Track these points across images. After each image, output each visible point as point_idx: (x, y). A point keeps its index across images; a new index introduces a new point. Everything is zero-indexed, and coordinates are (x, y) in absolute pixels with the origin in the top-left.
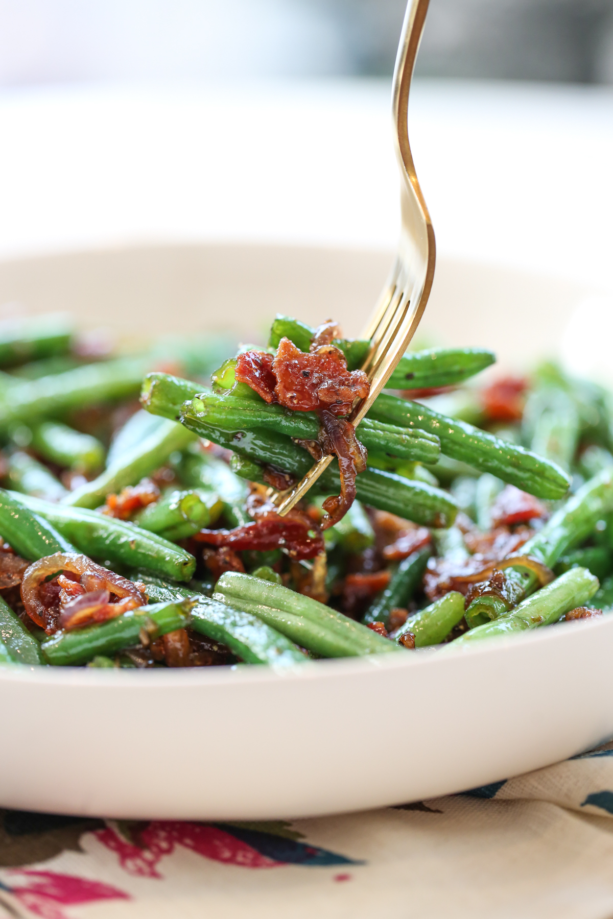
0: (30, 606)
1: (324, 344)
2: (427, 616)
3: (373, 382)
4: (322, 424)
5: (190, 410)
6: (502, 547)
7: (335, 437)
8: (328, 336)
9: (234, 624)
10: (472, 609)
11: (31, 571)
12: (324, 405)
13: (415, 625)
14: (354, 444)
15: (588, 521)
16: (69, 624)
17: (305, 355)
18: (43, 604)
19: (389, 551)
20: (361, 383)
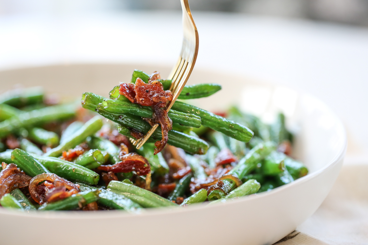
0: (33, 194)
1: (154, 80)
2: (192, 198)
3: (174, 94)
4: (154, 112)
5: (101, 106)
6: (220, 173)
7: (160, 116)
8: (155, 77)
9: (117, 199)
10: (210, 195)
11: (33, 180)
12: (155, 103)
13: (187, 202)
14: (167, 119)
15: (255, 163)
16: (49, 200)
17: (146, 84)
18: (38, 193)
19: (175, 175)
20: (170, 95)
